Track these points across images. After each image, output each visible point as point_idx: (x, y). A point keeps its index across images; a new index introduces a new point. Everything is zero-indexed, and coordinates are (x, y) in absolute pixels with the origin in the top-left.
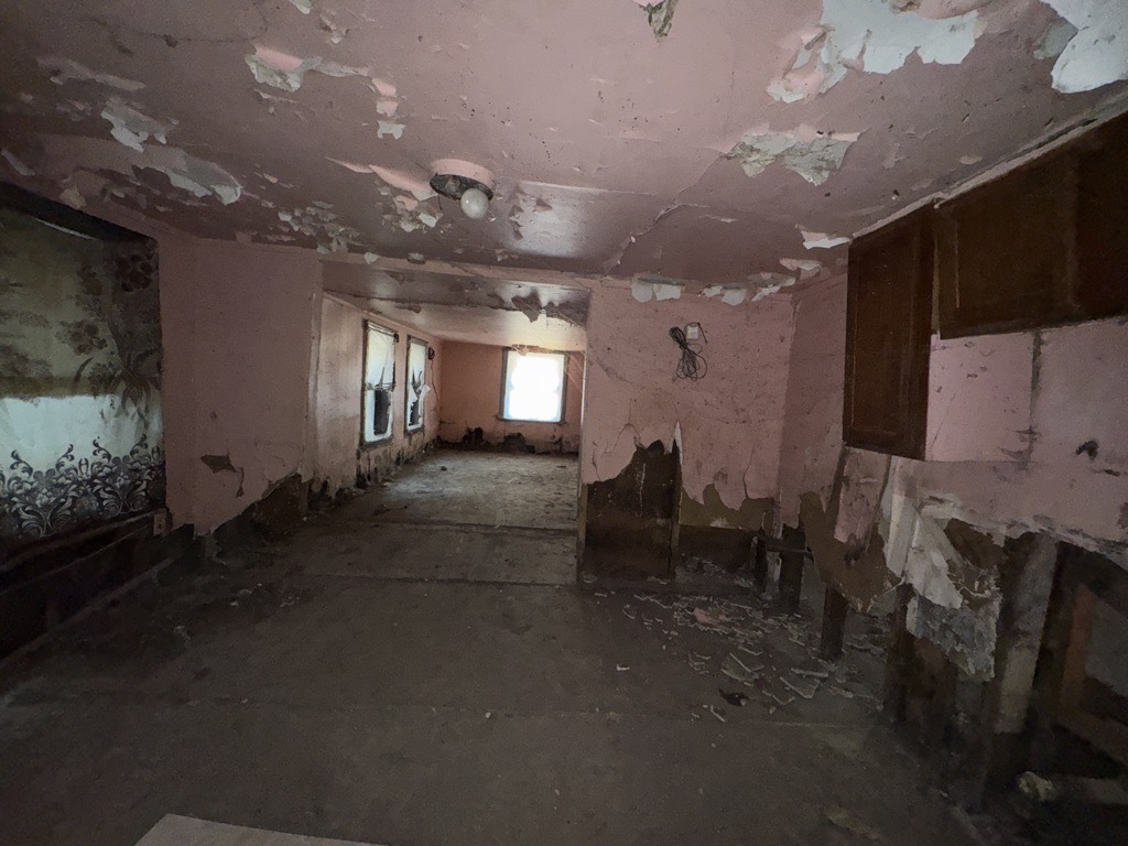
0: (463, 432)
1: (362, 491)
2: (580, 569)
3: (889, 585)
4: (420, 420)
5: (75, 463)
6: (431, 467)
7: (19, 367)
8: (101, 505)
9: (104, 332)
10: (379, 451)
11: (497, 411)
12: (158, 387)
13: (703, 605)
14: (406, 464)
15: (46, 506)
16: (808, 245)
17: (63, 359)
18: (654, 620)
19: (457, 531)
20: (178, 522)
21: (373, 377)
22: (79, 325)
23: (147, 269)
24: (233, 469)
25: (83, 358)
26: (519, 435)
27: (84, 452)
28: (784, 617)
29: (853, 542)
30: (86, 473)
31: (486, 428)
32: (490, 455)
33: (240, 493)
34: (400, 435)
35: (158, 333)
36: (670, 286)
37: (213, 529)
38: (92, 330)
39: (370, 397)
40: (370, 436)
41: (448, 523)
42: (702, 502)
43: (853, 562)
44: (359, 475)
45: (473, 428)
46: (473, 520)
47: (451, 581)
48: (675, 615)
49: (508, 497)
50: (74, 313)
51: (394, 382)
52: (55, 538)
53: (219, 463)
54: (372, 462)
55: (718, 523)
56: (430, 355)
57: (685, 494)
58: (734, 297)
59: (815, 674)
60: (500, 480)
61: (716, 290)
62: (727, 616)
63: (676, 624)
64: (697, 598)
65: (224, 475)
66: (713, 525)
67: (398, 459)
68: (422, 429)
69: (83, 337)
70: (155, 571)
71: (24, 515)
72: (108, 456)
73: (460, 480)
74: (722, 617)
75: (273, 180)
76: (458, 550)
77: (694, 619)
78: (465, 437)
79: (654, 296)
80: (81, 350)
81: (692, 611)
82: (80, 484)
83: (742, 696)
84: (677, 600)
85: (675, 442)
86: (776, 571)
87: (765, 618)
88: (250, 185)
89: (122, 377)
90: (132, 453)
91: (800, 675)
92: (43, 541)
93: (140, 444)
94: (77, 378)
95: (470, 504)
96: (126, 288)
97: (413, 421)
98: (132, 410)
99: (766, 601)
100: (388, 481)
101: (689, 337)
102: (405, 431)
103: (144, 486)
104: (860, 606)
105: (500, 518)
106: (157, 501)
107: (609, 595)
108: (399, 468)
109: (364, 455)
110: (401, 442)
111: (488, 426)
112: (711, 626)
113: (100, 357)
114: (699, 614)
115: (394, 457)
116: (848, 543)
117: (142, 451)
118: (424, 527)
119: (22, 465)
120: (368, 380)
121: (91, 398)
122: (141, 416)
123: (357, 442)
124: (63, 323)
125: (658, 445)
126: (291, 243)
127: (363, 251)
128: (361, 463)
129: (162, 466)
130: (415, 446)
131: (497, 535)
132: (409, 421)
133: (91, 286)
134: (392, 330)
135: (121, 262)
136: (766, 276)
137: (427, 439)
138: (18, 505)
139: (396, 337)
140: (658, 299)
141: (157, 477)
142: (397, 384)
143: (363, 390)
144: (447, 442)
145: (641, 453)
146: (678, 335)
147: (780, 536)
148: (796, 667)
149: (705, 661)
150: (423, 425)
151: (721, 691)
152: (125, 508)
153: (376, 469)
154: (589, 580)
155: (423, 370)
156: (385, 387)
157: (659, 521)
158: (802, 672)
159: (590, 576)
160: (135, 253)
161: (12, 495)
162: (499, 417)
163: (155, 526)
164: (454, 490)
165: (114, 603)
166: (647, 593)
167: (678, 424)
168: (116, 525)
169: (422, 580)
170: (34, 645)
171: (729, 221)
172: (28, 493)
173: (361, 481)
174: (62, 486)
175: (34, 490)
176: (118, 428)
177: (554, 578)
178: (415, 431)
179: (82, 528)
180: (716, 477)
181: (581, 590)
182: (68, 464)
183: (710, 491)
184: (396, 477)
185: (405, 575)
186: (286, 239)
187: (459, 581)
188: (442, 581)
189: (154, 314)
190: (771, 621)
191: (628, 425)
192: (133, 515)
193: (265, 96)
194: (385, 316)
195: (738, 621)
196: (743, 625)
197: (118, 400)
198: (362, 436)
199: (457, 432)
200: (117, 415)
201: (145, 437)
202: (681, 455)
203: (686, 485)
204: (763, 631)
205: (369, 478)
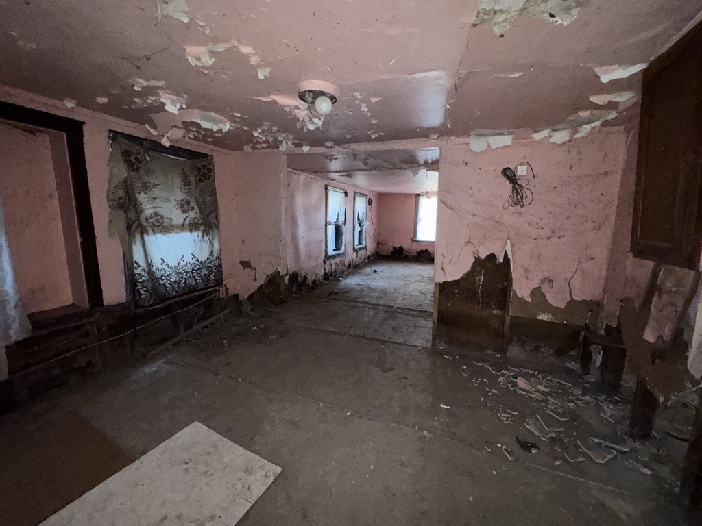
0: (391, 249)
1: (326, 282)
2: (434, 338)
3: (689, 385)
4: (364, 243)
5: (185, 263)
6: (369, 270)
7: (161, 221)
8: (196, 283)
9: (193, 203)
10: (337, 260)
11: (412, 236)
12: (217, 228)
13: (527, 377)
14: (354, 268)
15: (175, 282)
16: (605, 79)
17: (177, 216)
18: (482, 380)
19: (370, 308)
20: (231, 292)
21: (332, 218)
22: (182, 200)
23: (210, 171)
24: (252, 268)
25: (186, 215)
26: (427, 251)
27: (188, 258)
28: (602, 397)
29: (660, 342)
30: (189, 268)
31: (406, 247)
32: (406, 264)
33: (255, 280)
34: (350, 251)
35: (216, 201)
36: (503, 136)
37: (246, 297)
38: (188, 202)
39: (331, 230)
40: (331, 252)
41: (367, 303)
42: (529, 300)
43: (658, 361)
44: (325, 273)
45: (397, 246)
46: (382, 302)
47: (356, 336)
48: (501, 379)
49: (409, 290)
50: (180, 195)
51: (345, 220)
52: (180, 295)
53: (246, 264)
54: (333, 267)
55: (543, 317)
56: (370, 203)
57: (515, 293)
58: (561, 137)
59: (614, 446)
60: (408, 279)
61: (544, 133)
62: (546, 387)
63: (499, 385)
64: (524, 370)
65: (248, 270)
66: (540, 318)
67: (350, 265)
68: (365, 248)
69: (184, 206)
70: (222, 315)
71: (167, 285)
72: (198, 260)
73: (383, 279)
74: (542, 388)
75: (238, 115)
76: (366, 319)
77: (515, 385)
78: (393, 253)
79: (489, 146)
80: (184, 212)
81: (516, 378)
82: (187, 272)
83: (534, 446)
84: (507, 369)
85: (506, 254)
86: (598, 359)
87: (583, 395)
88: (233, 119)
89: (202, 223)
90: (208, 259)
91: (599, 444)
92: (175, 297)
93: (210, 255)
94: (183, 225)
95: (384, 292)
96: (201, 181)
97: (360, 243)
98: (206, 238)
99: (588, 382)
100: (342, 277)
101: (519, 173)
102: (354, 248)
103: (213, 275)
104: (661, 399)
105: (399, 302)
106: (219, 282)
107: (454, 359)
108: (350, 270)
109: (327, 262)
110: (351, 255)
111: (407, 245)
112: (528, 391)
113: (192, 214)
114: (521, 382)
115: (347, 264)
116: (655, 343)
117: (212, 258)
118: (352, 304)
119: (165, 264)
120: (328, 220)
121: (189, 234)
122: (210, 242)
123: (323, 255)
124: (175, 200)
125: (492, 257)
126: (267, 147)
127: (301, 146)
128: (326, 266)
129: (220, 266)
130: (360, 258)
131: (392, 312)
132: (357, 242)
133: (186, 183)
134: (343, 190)
135: (199, 170)
136: (584, 114)
137: (369, 253)
138: (165, 281)
139: (346, 193)
140: (493, 147)
141: (218, 271)
142: (347, 221)
143: (326, 226)
144: (381, 255)
145: (479, 263)
146: (509, 175)
147: (603, 332)
148: (595, 437)
149: (512, 415)
150: (366, 246)
151: (517, 438)
152: (206, 285)
153: (335, 271)
154: (442, 346)
155: (365, 211)
156: (340, 223)
157: (495, 312)
158: (601, 442)
159: (442, 344)
160: (204, 164)
161: (162, 276)
162: (414, 240)
163: (221, 293)
164: (378, 284)
165: (206, 327)
166: (484, 361)
167: (509, 241)
168: (203, 292)
169: (340, 334)
170: (174, 341)
171: (517, 75)
172: (168, 275)
173: (327, 276)
174: (181, 273)
175: (170, 275)
176: (201, 248)
177: (419, 343)
178: (360, 249)
179: (190, 292)
180: (543, 281)
181: (433, 352)
182: (182, 263)
183: (536, 292)
184: (347, 275)
185: (332, 329)
186: (264, 145)
187: (360, 336)
188: (351, 335)
189: (213, 193)
190: (587, 398)
191: (469, 242)
192: (209, 288)
193: (206, 72)
194: (337, 182)
195: (556, 393)
196: (558, 396)
197: (200, 234)
198: (326, 251)
199: (388, 249)
200: (201, 242)
201: (212, 252)
202: (512, 264)
203: (515, 286)
204: (576, 404)
205: (331, 275)
